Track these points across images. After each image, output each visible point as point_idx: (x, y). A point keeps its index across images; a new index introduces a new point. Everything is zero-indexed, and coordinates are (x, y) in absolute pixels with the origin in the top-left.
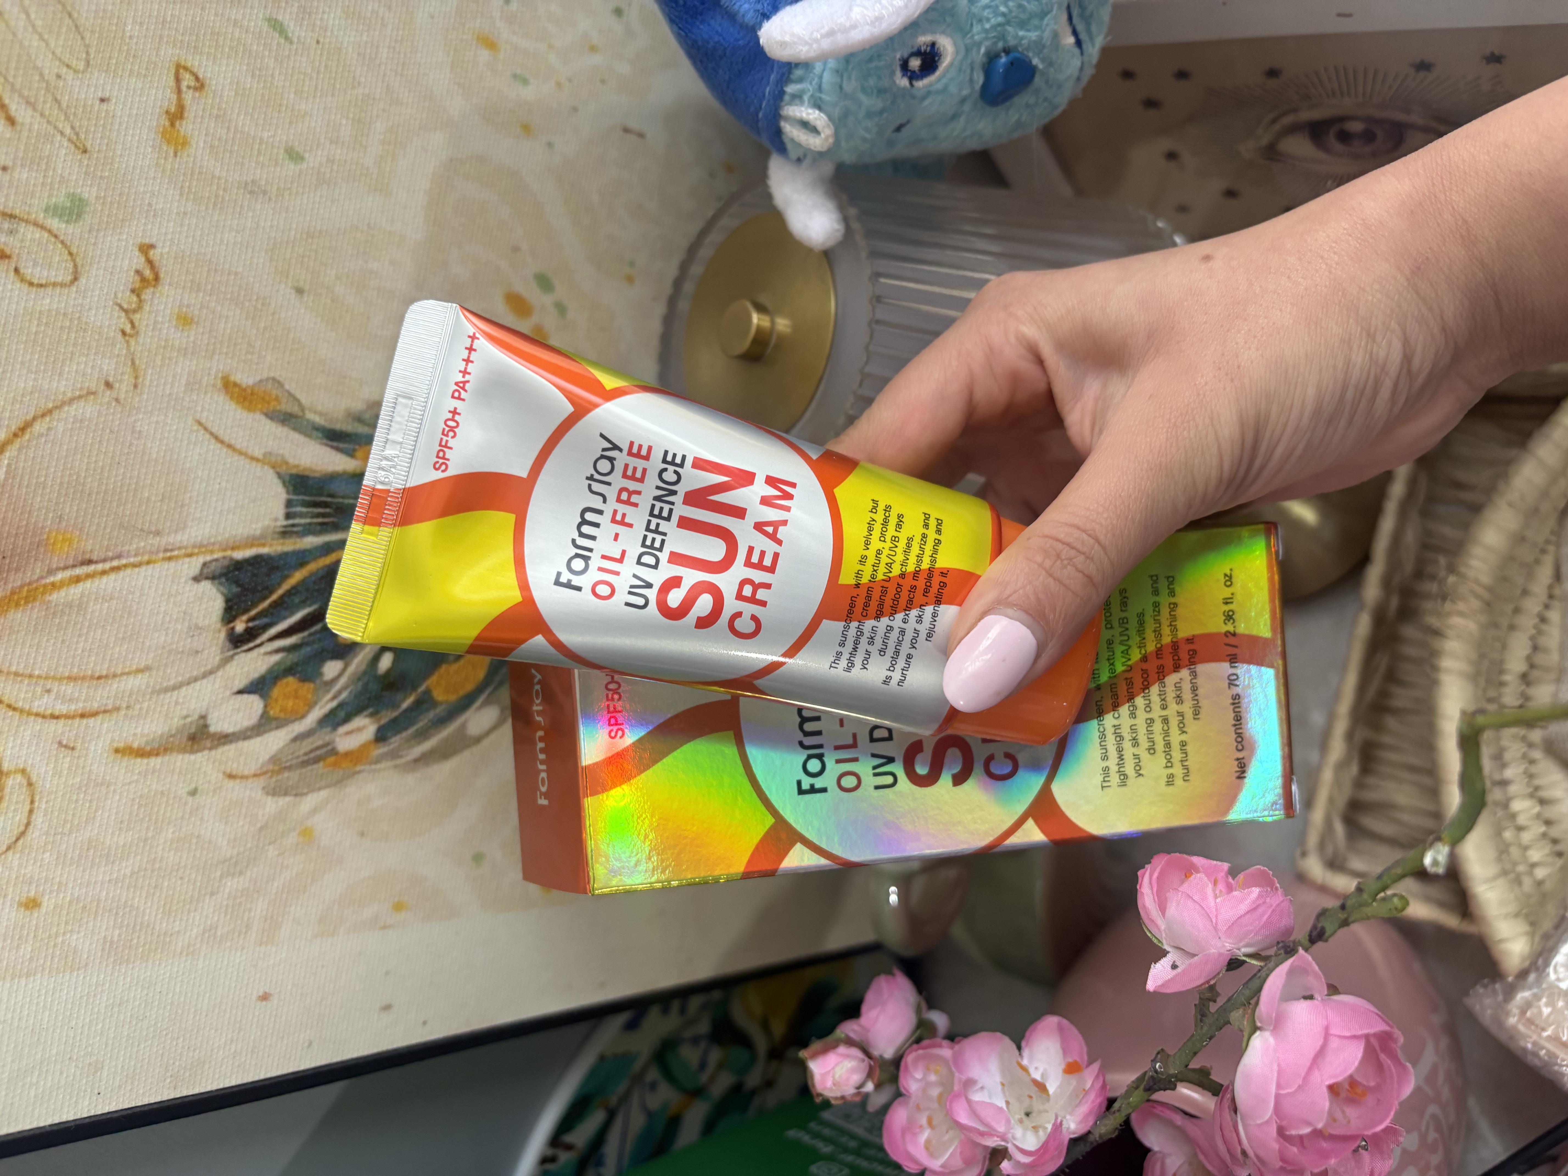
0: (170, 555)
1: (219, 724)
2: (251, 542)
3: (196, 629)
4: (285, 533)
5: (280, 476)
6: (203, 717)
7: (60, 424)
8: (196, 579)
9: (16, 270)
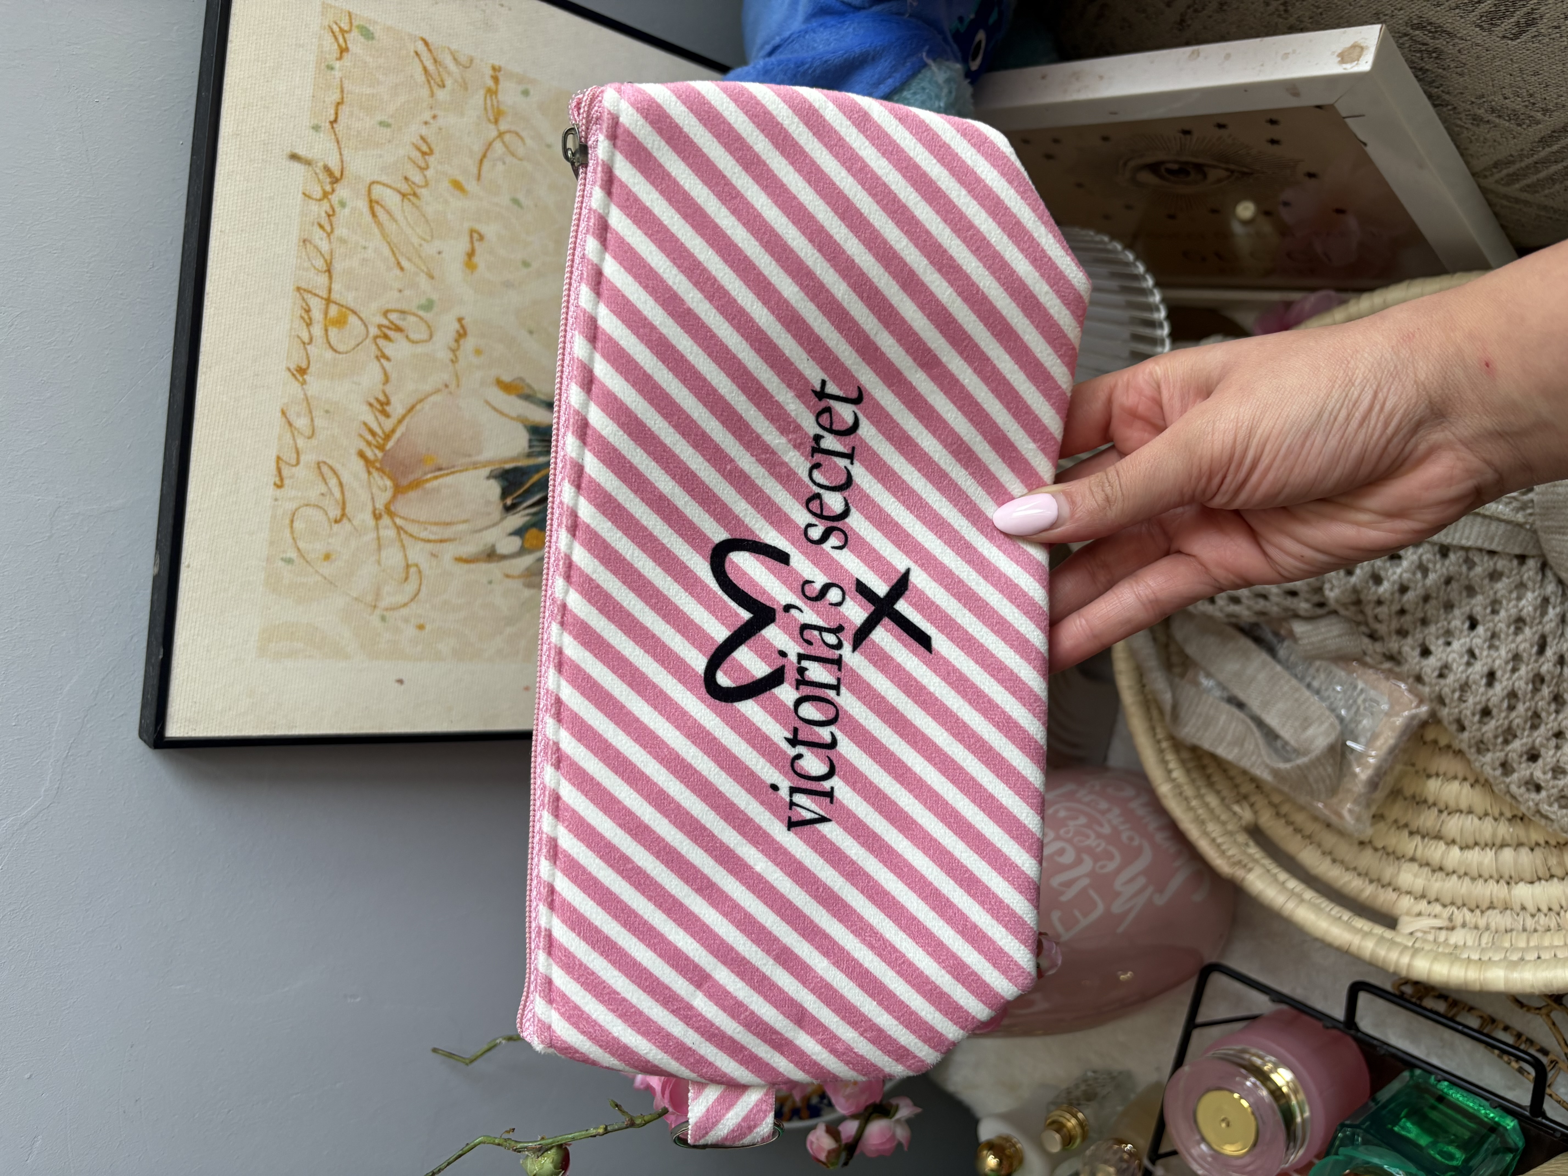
0: (476, 466)
1: (500, 550)
2: (513, 459)
3: (488, 503)
4: (529, 455)
5: (526, 427)
6: (493, 546)
7: (427, 405)
8: (488, 478)
9: (407, 337)
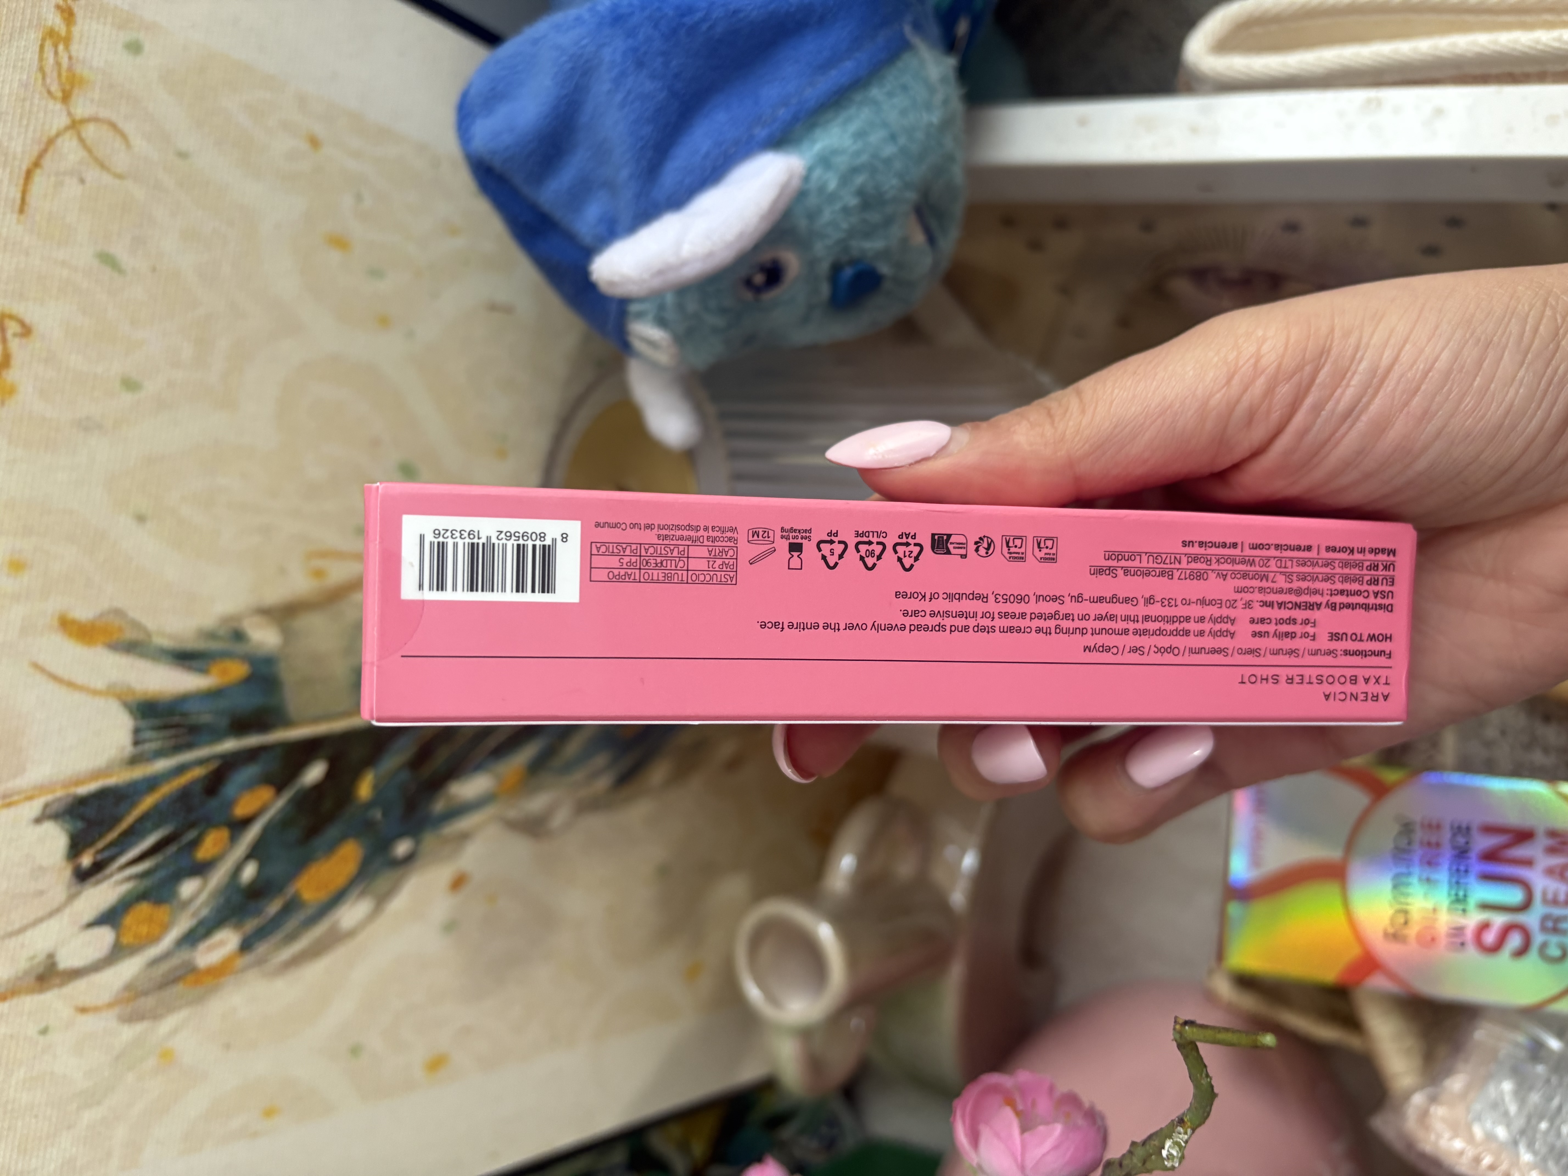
0: (8, 801)
1: (67, 961)
2: (97, 775)
3: (40, 871)
4: (134, 761)
5: (126, 705)
6: (51, 956)
8: (38, 821)
